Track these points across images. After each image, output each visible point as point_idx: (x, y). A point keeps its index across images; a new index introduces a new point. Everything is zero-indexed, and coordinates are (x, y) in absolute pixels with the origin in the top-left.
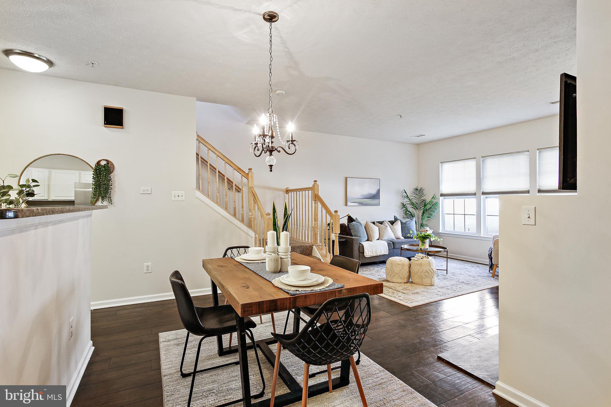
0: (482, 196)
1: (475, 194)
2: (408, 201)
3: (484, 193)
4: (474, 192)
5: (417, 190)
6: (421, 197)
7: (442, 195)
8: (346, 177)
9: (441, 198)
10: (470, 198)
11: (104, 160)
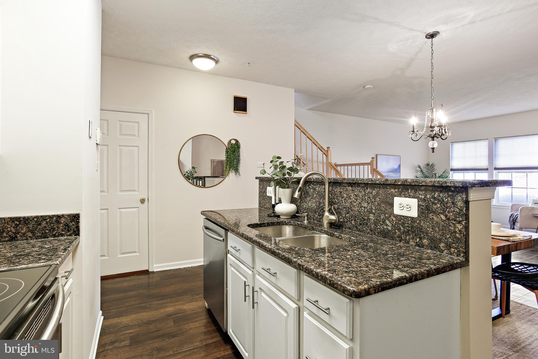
0: (494, 171)
1: (487, 169)
2: (421, 175)
3: (496, 169)
4: (486, 168)
5: (428, 165)
6: (432, 171)
7: (452, 170)
8: (376, 155)
9: (451, 172)
10: (481, 172)
11: (233, 139)
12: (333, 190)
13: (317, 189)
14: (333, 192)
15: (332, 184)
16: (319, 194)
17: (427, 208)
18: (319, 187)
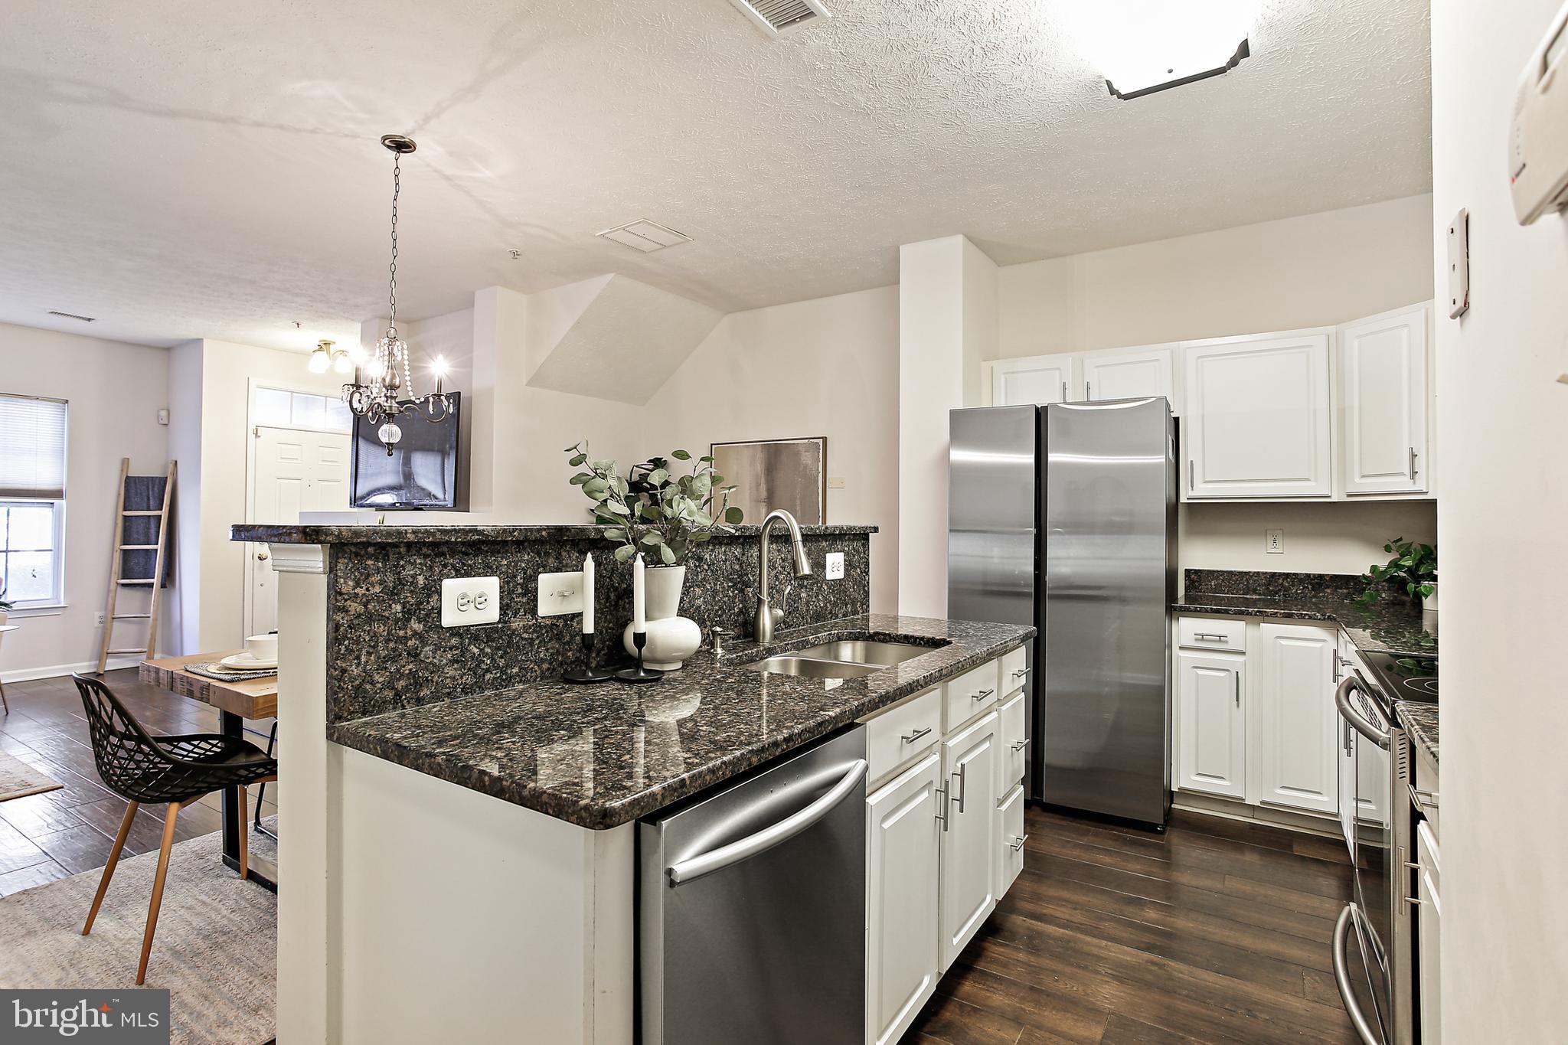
12: (743, 555)
13: (707, 556)
14: (745, 558)
15: (741, 540)
16: (712, 571)
17: (850, 565)
18: (712, 551)
